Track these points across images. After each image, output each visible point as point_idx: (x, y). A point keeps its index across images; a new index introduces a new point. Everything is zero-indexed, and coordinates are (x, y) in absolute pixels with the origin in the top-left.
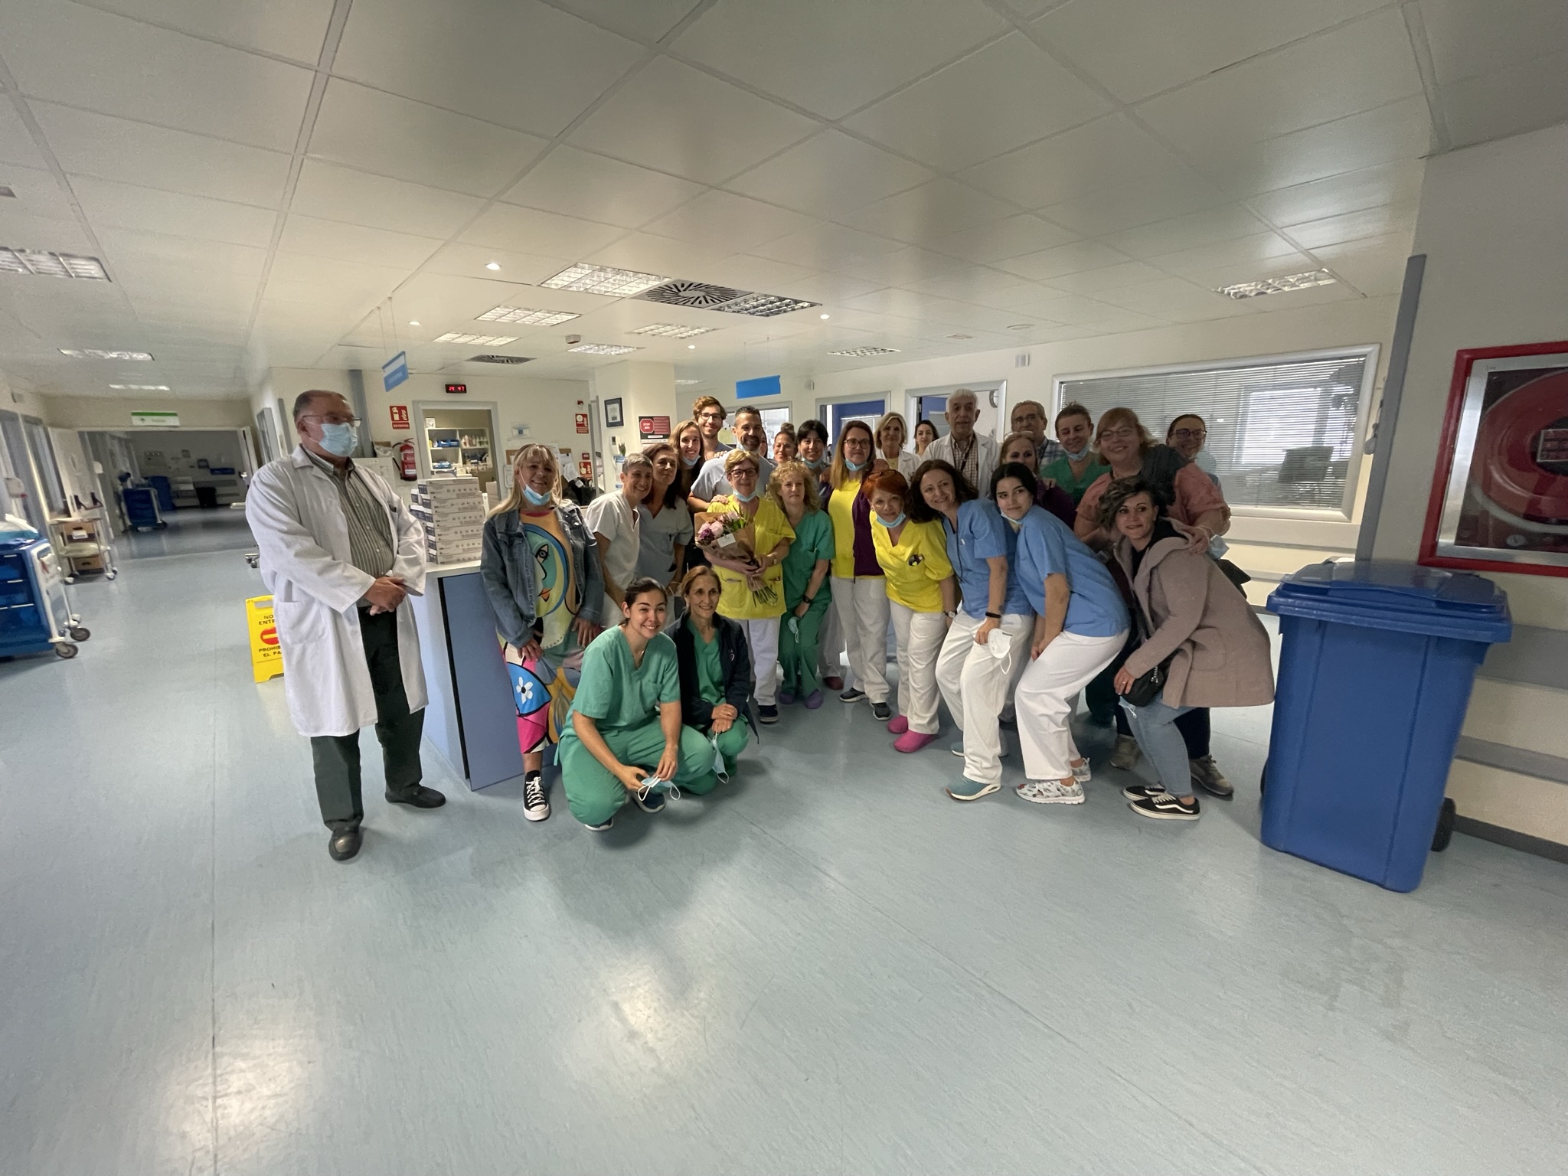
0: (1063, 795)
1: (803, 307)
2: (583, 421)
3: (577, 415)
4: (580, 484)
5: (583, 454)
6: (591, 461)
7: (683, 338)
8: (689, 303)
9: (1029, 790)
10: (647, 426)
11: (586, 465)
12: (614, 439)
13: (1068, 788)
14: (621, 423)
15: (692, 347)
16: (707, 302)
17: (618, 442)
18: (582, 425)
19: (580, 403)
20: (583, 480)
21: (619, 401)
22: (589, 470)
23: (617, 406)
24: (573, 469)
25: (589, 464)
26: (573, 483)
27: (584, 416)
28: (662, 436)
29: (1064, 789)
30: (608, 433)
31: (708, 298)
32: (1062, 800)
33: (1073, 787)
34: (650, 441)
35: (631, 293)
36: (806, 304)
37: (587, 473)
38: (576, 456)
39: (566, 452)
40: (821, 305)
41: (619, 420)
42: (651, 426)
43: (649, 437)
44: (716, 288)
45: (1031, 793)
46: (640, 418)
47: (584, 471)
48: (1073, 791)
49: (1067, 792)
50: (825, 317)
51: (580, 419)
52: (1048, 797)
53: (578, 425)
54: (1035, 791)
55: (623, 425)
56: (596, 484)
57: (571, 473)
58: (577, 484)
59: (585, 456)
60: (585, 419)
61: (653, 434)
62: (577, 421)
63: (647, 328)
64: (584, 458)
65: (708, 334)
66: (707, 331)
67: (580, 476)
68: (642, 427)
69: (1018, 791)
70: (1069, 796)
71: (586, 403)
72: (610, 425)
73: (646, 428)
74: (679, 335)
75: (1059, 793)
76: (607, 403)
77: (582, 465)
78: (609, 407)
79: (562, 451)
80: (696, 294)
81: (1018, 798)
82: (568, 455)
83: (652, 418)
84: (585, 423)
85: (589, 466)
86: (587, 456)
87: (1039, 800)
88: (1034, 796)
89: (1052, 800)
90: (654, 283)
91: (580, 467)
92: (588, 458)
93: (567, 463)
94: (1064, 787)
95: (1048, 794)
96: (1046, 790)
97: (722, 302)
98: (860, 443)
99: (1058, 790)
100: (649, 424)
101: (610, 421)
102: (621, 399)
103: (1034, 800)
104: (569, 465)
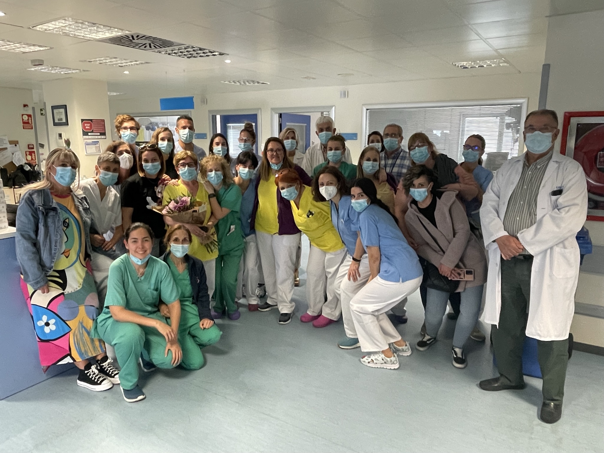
0: (385, 363)
1: (215, 55)
2: (28, 120)
3: (23, 115)
4: (27, 168)
5: (29, 145)
6: (35, 150)
7: (122, 66)
8: (137, 47)
9: (367, 359)
10: (87, 126)
11: (31, 153)
12: (60, 135)
13: (388, 359)
14: (67, 124)
15: (126, 72)
16: (150, 47)
17: (64, 137)
18: (28, 123)
19: (25, 106)
20: (30, 165)
21: (65, 107)
22: (33, 157)
23: (62, 110)
24: (21, 156)
25: (34, 152)
26: (21, 167)
27: (29, 116)
28: (99, 134)
29: (386, 360)
30: (55, 131)
31: (152, 45)
32: (385, 366)
33: (391, 358)
34: (90, 137)
35: (98, 38)
36: (216, 53)
37: (32, 159)
38: (23, 146)
39: (15, 143)
40: (228, 54)
41: (64, 121)
42: (91, 126)
43: (89, 134)
44: (160, 40)
45: (367, 361)
46: (82, 120)
47: (29, 158)
48: (391, 361)
49: (387, 361)
50: (228, 61)
51: (26, 118)
52: (376, 363)
53: (24, 123)
54: (370, 360)
55: (68, 125)
56: (40, 168)
57: (19, 160)
58: (25, 168)
59: (30, 147)
60: (30, 118)
61: (92, 132)
62: (23, 120)
63: (98, 59)
64: (29, 148)
65: (140, 65)
66: (142, 63)
67: (26, 162)
68: (84, 127)
69: (361, 360)
70: (389, 364)
71: (30, 106)
72: (55, 124)
73: (87, 127)
74: (119, 65)
75: (383, 362)
76: (53, 108)
77: (28, 153)
78: (55, 111)
79: (11, 142)
80: (144, 42)
81: (361, 364)
82: (16, 145)
83: (91, 120)
84: (30, 121)
85: (33, 154)
86: (32, 146)
87: (371, 365)
88: (369, 362)
89: (379, 366)
90: (116, 33)
91: (26, 155)
92: (33, 148)
93: (16, 152)
94: (386, 358)
95: (377, 362)
96: (376, 359)
97: (161, 48)
98: (276, 151)
99: (383, 359)
100: (89, 125)
101: (56, 121)
102: (66, 106)
103: (369, 365)
104: (17, 153)
